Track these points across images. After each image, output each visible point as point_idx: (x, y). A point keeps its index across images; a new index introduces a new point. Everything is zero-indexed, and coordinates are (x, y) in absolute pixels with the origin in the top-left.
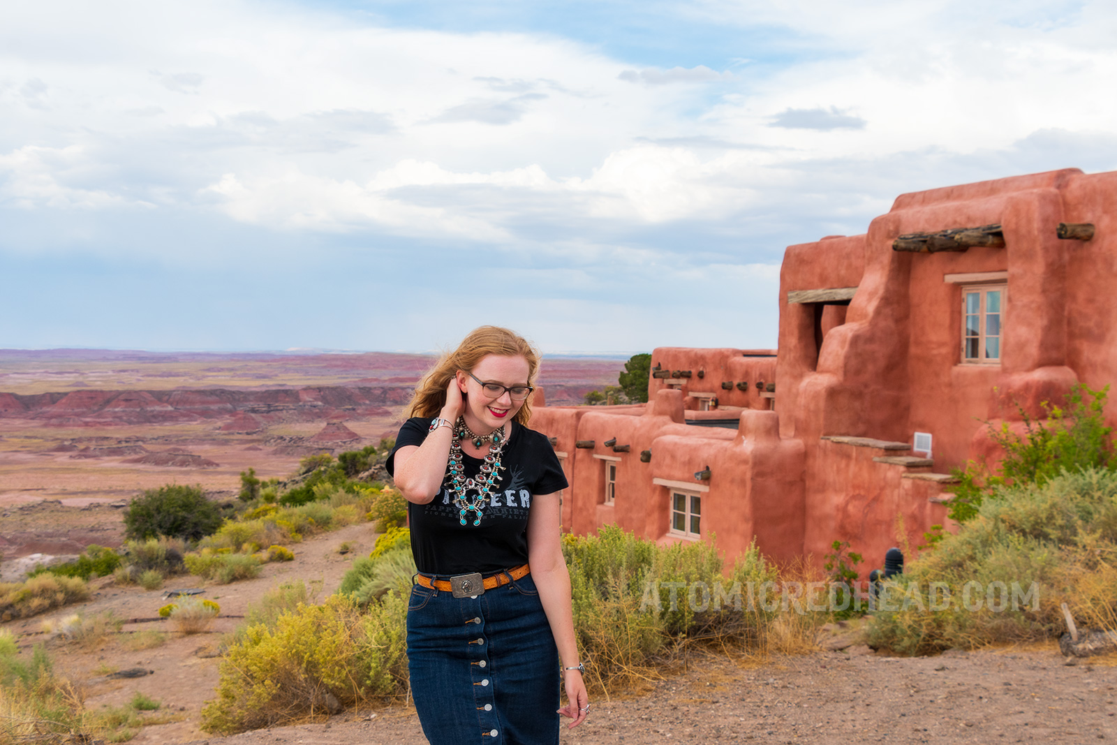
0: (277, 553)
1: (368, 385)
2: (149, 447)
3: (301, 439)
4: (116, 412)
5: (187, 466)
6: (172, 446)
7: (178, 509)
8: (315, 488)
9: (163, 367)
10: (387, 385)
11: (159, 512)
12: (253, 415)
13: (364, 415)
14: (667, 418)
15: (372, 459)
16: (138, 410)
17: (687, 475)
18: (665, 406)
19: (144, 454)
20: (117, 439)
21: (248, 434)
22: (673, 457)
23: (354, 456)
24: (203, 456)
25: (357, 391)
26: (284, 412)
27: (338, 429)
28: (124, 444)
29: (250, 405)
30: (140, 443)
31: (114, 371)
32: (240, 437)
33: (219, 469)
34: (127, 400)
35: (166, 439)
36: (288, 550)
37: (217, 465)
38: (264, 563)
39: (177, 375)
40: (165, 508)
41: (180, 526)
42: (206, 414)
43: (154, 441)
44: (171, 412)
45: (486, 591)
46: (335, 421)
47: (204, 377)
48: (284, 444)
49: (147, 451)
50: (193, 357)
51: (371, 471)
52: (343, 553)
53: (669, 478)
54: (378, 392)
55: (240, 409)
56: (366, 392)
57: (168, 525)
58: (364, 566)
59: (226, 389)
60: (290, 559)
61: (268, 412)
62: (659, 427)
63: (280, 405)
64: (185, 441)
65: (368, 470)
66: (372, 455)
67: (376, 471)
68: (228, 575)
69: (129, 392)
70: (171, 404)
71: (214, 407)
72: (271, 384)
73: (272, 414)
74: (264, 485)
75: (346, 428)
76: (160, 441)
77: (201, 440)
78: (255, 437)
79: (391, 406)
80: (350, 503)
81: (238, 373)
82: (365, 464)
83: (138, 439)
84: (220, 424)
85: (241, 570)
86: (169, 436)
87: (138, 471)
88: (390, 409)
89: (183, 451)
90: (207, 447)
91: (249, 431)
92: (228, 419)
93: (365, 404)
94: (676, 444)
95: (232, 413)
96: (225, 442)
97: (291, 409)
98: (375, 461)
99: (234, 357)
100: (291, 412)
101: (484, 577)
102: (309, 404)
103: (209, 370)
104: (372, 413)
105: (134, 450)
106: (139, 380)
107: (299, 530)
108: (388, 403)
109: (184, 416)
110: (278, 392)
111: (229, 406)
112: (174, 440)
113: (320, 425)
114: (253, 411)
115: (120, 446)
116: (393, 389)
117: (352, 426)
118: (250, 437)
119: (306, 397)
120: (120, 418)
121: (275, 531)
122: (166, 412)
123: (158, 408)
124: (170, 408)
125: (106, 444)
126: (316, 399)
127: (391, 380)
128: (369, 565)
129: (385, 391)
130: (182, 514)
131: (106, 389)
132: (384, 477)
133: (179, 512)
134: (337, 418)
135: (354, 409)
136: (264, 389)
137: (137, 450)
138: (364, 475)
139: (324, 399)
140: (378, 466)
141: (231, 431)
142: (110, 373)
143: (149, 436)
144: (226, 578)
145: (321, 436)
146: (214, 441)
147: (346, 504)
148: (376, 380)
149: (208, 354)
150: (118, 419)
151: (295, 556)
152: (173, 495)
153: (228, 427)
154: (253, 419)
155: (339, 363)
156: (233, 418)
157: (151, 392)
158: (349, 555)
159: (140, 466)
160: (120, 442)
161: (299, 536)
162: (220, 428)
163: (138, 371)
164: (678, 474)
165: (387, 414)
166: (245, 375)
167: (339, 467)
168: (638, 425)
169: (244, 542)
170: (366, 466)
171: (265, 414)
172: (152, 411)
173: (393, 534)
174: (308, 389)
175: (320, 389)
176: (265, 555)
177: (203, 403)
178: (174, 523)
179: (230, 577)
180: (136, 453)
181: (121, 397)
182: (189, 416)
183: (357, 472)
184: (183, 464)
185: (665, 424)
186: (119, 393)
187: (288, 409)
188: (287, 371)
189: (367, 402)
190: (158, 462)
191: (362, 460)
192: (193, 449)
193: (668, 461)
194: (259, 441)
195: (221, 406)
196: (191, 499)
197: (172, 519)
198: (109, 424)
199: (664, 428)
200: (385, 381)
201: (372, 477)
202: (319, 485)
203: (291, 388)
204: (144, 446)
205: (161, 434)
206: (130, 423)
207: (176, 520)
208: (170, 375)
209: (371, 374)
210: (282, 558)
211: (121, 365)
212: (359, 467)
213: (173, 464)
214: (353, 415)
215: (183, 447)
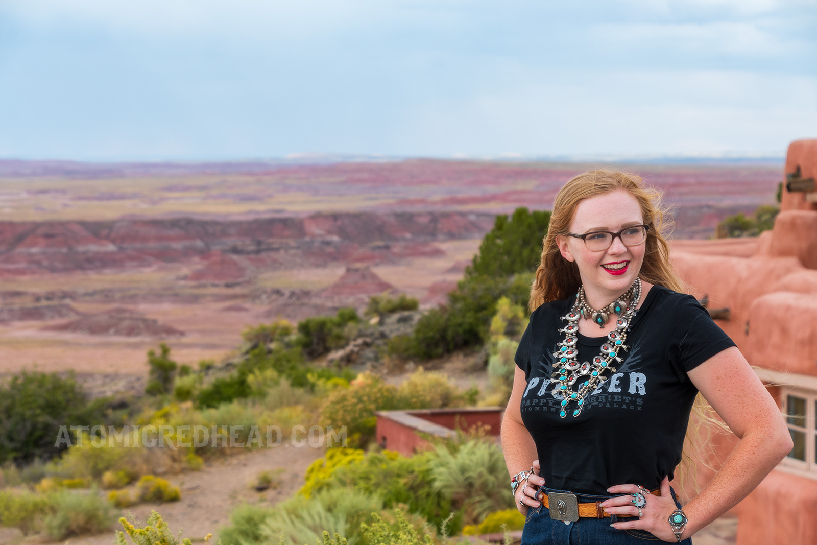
0: (152, 489)
1: (409, 209)
2: (82, 307)
3: (307, 294)
4: (31, 255)
5: (137, 334)
6: (114, 306)
7: (38, 411)
8: (250, 379)
9: (102, 185)
10: (439, 208)
11: (9, 416)
12: (235, 257)
13: (402, 256)
14: (792, 261)
15: (351, 328)
16: (64, 250)
17: (806, 364)
18: (790, 241)
19: (73, 317)
20: (34, 294)
21: (228, 286)
22: (784, 331)
23: (322, 325)
24: (161, 320)
25: (392, 219)
26: (282, 252)
27: (363, 277)
28: (44, 303)
29: (232, 241)
30: (68, 301)
31: (29, 192)
32: (215, 290)
33: (185, 340)
34: (48, 236)
35: (106, 295)
36: (172, 485)
37: (182, 334)
38: (130, 505)
39: (122, 197)
40: (18, 409)
41: (41, 438)
42: (165, 256)
43: (88, 298)
44: (112, 253)
45: (581, 519)
46: (358, 265)
47: (162, 199)
48: (282, 301)
49: (77, 313)
50: (146, 169)
51: (349, 349)
52: (261, 489)
53: (779, 368)
54: (424, 220)
55: (216, 248)
56: (406, 220)
57: (22, 437)
58: (250, 520)
59: (195, 217)
60: (174, 499)
61: (258, 252)
62: (778, 277)
63: (275, 242)
64: (133, 298)
65: (342, 347)
66: (351, 324)
67: (356, 349)
68: (60, 527)
69: (51, 224)
70: (113, 241)
71: (177, 245)
72: (262, 209)
73: (264, 255)
74: (185, 371)
75: (374, 277)
76: (97, 297)
77: (157, 296)
78: (238, 290)
79: (445, 241)
80: (297, 403)
81: (214, 192)
82: (339, 337)
83: (65, 295)
84: (185, 270)
85: (81, 520)
86: (110, 290)
87: (65, 344)
88: (444, 246)
89: (131, 312)
90: (167, 306)
91: (230, 281)
92: (197, 264)
93: (404, 239)
94: (788, 308)
95: (204, 254)
96: (194, 299)
97: (292, 248)
98: (355, 332)
99: (206, 169)
100: (292, 252)
101: (580, 500)
102: (320, 239)
103: (170, 189)
104: (415, 252)
105: (58, 311)
106: (66, 206)
107: (201, 451)
108: (441, 237)
109: (132, 258)
110: (271, 222)
111: (199, 244)
112: (118, 295)
113: (336, 272)
114: (236, 250)
115: (38, 305)
116: (447, 216)
117: (384, 272)
118: (230, 291)
119: (315, 230)
120: (38, 263)
121: (159, 453)
122: (106, 254)
123: (93, 248)
124: (111, 248)
125: (17, 304)
126: (330, 232)
127: (445, 202)
128: (256, 518)
129: (435, 218)
130: (44, 418)
131: (17, 218)
132: (369, 359)
133: (39, 415)
134: (361, 259)
135: (387, 247)
136: (251, 217)
137: (64, 311)
138: (337, 355)
139: (341, 232)
140: (360, 341)
141: (203, 281)
142: (24, 195)
143: (81, 290)
144: (56, 532)
145: (338, 288)
146: (177, 298)
147: (289, 404)
148: (422, 201)
149: (169, 165)
150: (36, 265)
151: (182, 495)
152: (33, 387)
153: (197, 276)
154: (235, 263)
155: (364, 176)
156: (206, 262)
157: (83, 224)
158: (270, 494)
159: (68, 336)
160: (38, 299)
161: (200, 460)
162: (185, 278)
163: (64, 191)
164: (791, 360)
165: (438, 253)
166: (223, 196)
167: (298, 343)
168: (744, 274)
169: (107, 468)
170: (342, 342)
171: (253, 256)
172: (85, 253)
173: (336, 459)
174: (317, 217)
175: (335, 217)
176: (132, 493)
177: (160, 239)
178: (31, 434)
179: (63, 531)
180: (61, 315)
181: (41, 231)
182: (140, 259)
183: (327, 350)
184: (131, 332)
185: (788, 271)
186: (36, 226)
187: (287, 248)
188: (286, 189)
189: (408, 236)
190: (96, 329)
191: (336, 331)
192: (148, 309)
193: (776, 338)
194: (244, 296)
195: (187, 243)
196: (60, 397)
197: (28, 426)
198: (21, 272)
199: (788, 279)
200: (435, 203)
201: (348, 360)
202: (257, 372)
203: (292, 216)
204: (75, 305)
205: (98, 286)
206: (53, 270)
207: (34, 427)
208: (111, 197)
209: (415, 192)
210: (160, 497)
211: (40, 183)
212: (330, 343)
213: (118, 333)
214: (386, 255)
215: (130, 307)
